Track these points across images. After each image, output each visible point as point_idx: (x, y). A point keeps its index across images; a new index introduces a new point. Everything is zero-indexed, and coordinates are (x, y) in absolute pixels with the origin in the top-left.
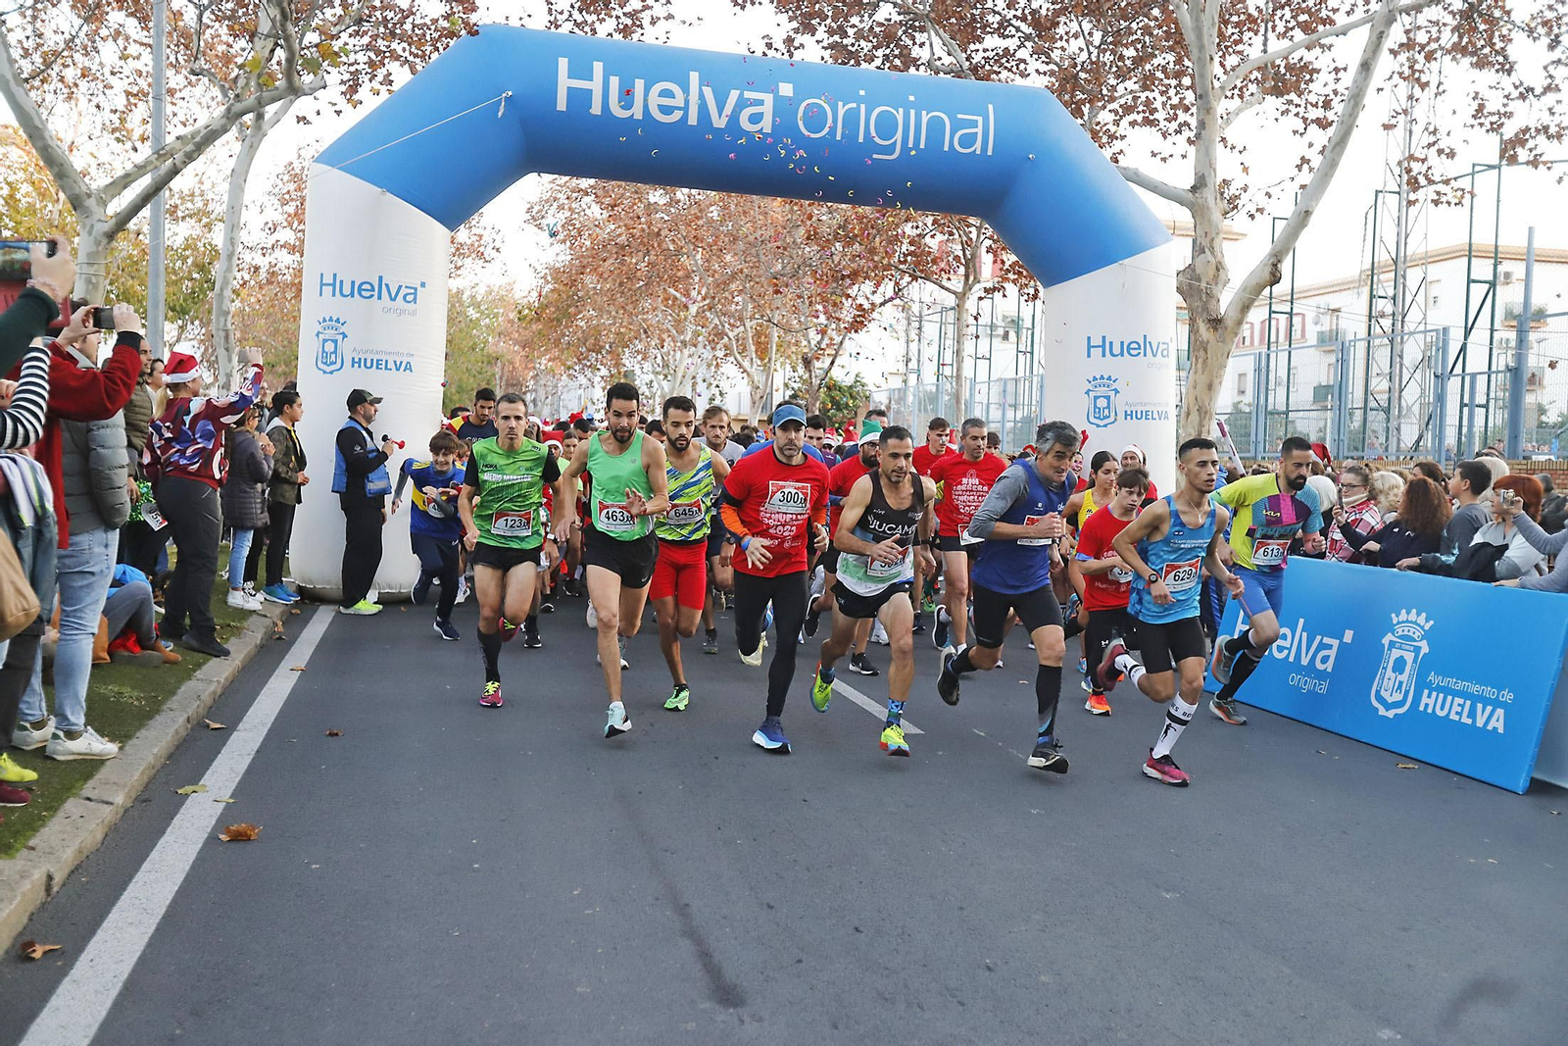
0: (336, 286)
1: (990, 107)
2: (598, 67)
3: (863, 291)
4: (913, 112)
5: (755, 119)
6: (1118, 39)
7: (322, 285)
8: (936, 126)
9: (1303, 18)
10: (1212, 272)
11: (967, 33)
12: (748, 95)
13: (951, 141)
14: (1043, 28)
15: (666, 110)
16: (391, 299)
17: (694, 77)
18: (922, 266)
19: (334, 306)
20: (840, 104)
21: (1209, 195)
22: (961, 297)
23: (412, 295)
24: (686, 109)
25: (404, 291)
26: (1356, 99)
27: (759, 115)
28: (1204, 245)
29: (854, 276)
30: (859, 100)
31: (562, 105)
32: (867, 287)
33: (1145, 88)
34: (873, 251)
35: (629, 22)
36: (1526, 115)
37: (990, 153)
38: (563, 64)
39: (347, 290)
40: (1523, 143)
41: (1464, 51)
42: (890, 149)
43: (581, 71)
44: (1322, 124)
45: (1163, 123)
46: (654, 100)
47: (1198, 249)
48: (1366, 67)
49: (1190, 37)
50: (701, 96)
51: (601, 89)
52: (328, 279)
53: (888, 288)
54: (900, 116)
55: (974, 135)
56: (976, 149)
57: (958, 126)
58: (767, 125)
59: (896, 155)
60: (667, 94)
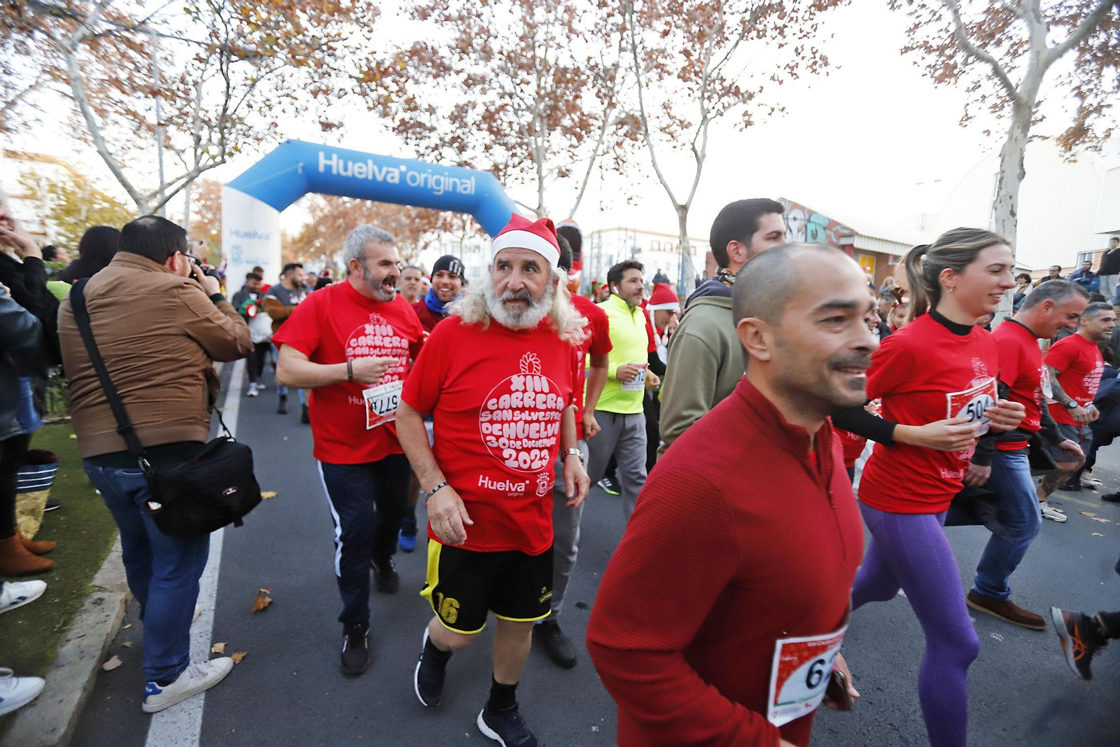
0: (237, 233)
2: (335, 157)
3: (427, 237)
4: (446, 179)
6: (514, 155)
8: (455, 183)
9: (571, 154)
11: (462, 149)
12: (391, 169)
13: (460, 189)
14: (487, 148)
15: (360, 173)
16: (260, 238)
17: (370, 162)
18: (447, 227)
19: (236, 240)
20: (422, 174)
23: (267, 237)
24: (367, 173)
25: (264, 236)
26: (585, 183)
27: (394, 176)
29: (425, 231)
30: (428, 174)
31: (321, 169)
34: (430, 223)
37: (473, 194)
38: (321, 155)
39: (242, 235)
41: (617, 170)
42: (439, 191)
43: (328, 157)
45: (528, 183)
46: (356, 170)
49: (535, 158)
50: (373, 169)
51: (336, 165)
52: (234, 230)
53: (436, 235)
54: (442, 179)
55: (468, 187)
56: (468, 192)
57: (462, 184)
58: (396, 180)
59: (441, 193)
60: (360, 167)
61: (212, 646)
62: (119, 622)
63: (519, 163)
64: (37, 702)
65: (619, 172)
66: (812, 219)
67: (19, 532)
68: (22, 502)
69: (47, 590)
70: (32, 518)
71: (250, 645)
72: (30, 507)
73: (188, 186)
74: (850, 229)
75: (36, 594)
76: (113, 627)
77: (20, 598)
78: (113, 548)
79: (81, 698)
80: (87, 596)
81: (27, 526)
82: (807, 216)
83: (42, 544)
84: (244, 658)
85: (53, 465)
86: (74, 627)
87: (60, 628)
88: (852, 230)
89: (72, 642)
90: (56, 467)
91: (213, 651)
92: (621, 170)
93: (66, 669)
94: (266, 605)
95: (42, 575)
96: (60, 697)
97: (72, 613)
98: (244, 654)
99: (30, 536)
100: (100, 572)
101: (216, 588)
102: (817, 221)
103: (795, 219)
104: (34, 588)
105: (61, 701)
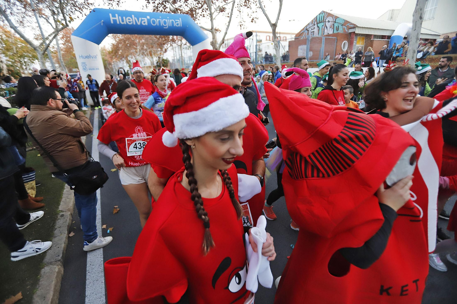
1: (180, 19)
2: (117, 15)
4: (169, 20)
5: (144, 23)
7: (80, 57)
8: (172, 22)
10: (215, 42)
11: (174, 2)
12: (143, 19)
13: (175, 25)
15: (130, 22)
16: (93, 58)
17: (133, 16)
18: (173, 41)
19: (83, 60)
20: (157, 19)
21: (213, 30)
22: (181, 46)
23: (96, 57)
24: (133, 22)
25: (94, 57)
26: (231, 14)
28: (214, 38)
29: (164, 44)
30: (160, 18)
31: (112, 22)
32: (166, 45)
33: (203, 11)
35: (118, 3)
36: (254, 15)
37: (181, 26)
38: (110, 15)
39: (84, 57)
40: (253, 20)
41: (246, 6)
42: (166, 27)
43: (114, 16)
44: (228, 17)
45: (206, 17)
46: (128, 21)
47: (213, 39)
48: (232, 10)
50: (135, 19)
51: (118, 19)
52: (81, 56)
53: (169, 45)
54: (167, 21)
55: (178, 23)
56: (179, 25)
57: (176, 22)
58: (146, 24)
59: (167, 27)
60: (129, 19)
61: (102, 226)
62: (71, 221)
63: (202, 7)
64: (51, 248)
65: (247, 7)
66: (336, 21)
67: (30, 196)
68: (27, 186)
69: (44, 214)
70: (32, 190)
71: (114, 225)
72: (31, 187)
73: (56, 38)
74: (354, 24)
75: (41, 215)
76: (69, 224)
77: (37, 217)
78: (63, 197)
79: (64, 246)
80: (58, 214)
81: (32, 193)
82: (334, 21)
83: (38, 198)
84: (113, 229)
85: (34, 172)
86: (57, 224)
87: (52, 225)
88: (355, 25)
89: (57, 229)
90: (35, 172)
91: (103, 228)
92: (248, 6)
93: (57, 237)
94: (118, 211)
95: (42, 209)
96: (58, 246)
97: (55, 220)
98: (112, 228)
99: (34, 196)
100: (60, 205)
101: (100, 207)
102: (339, 22)
103: (329, 21)
104: (40, 214)
105: (58, 247)
